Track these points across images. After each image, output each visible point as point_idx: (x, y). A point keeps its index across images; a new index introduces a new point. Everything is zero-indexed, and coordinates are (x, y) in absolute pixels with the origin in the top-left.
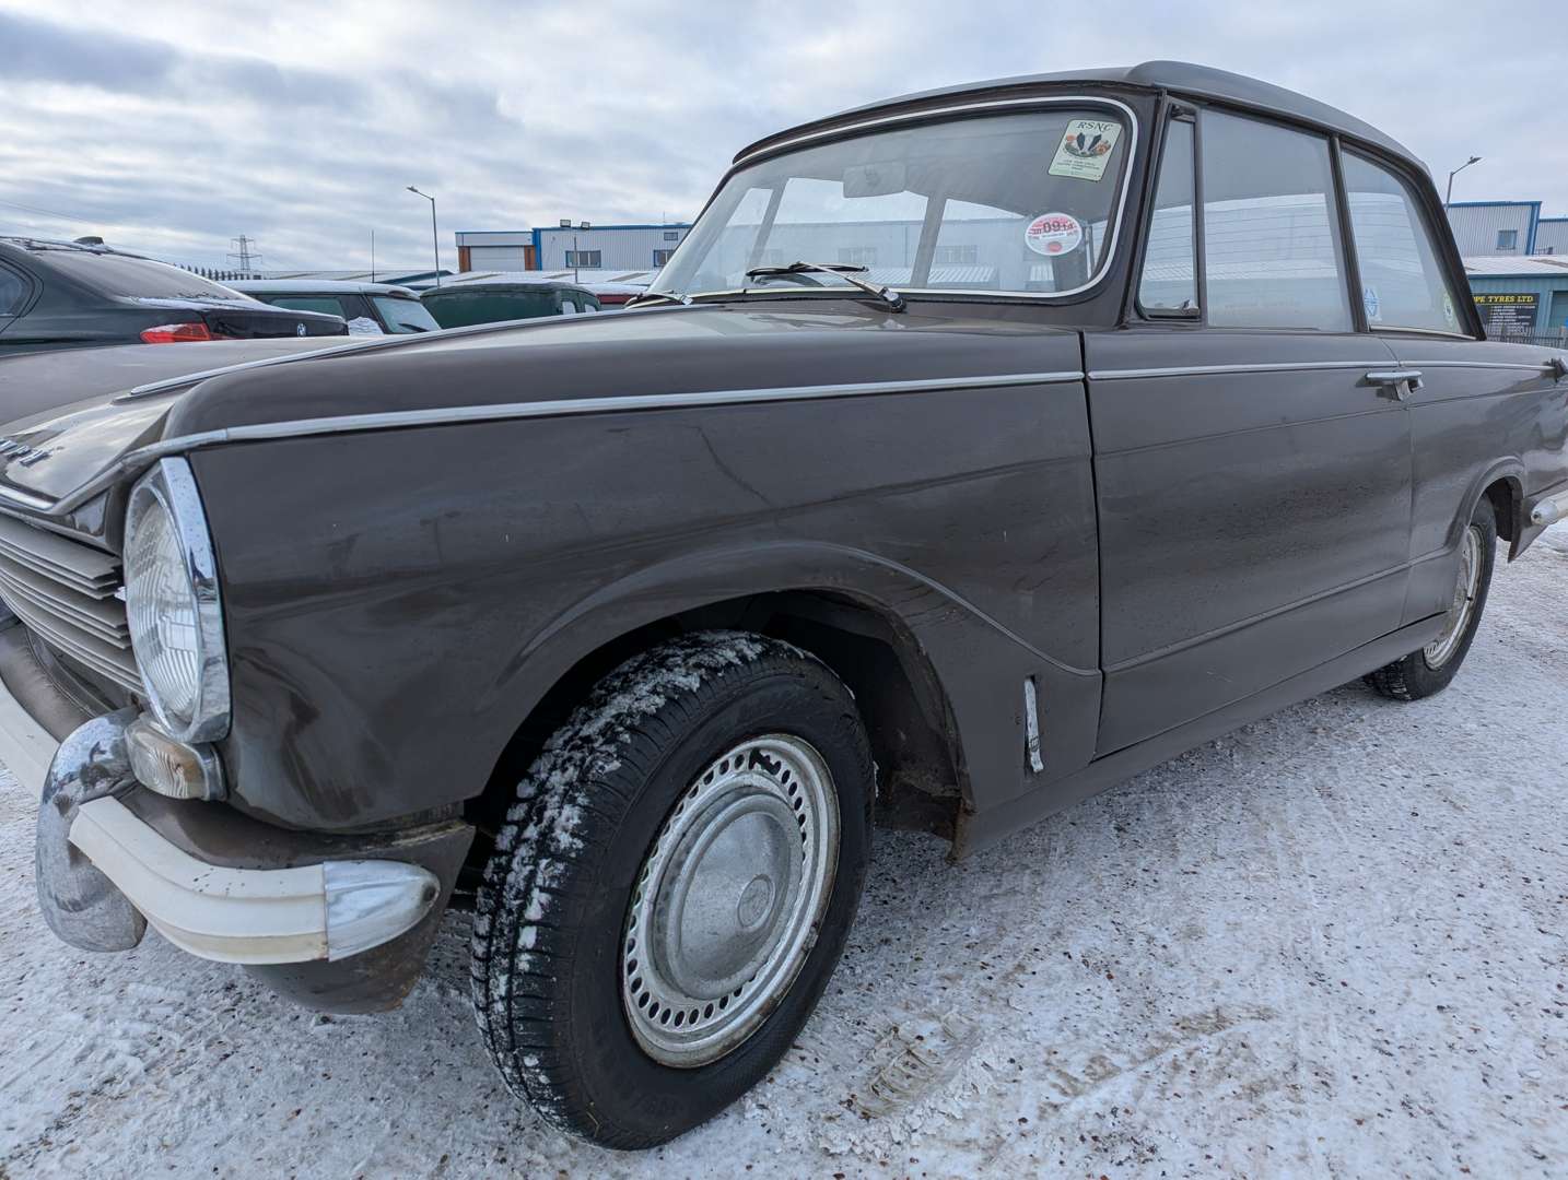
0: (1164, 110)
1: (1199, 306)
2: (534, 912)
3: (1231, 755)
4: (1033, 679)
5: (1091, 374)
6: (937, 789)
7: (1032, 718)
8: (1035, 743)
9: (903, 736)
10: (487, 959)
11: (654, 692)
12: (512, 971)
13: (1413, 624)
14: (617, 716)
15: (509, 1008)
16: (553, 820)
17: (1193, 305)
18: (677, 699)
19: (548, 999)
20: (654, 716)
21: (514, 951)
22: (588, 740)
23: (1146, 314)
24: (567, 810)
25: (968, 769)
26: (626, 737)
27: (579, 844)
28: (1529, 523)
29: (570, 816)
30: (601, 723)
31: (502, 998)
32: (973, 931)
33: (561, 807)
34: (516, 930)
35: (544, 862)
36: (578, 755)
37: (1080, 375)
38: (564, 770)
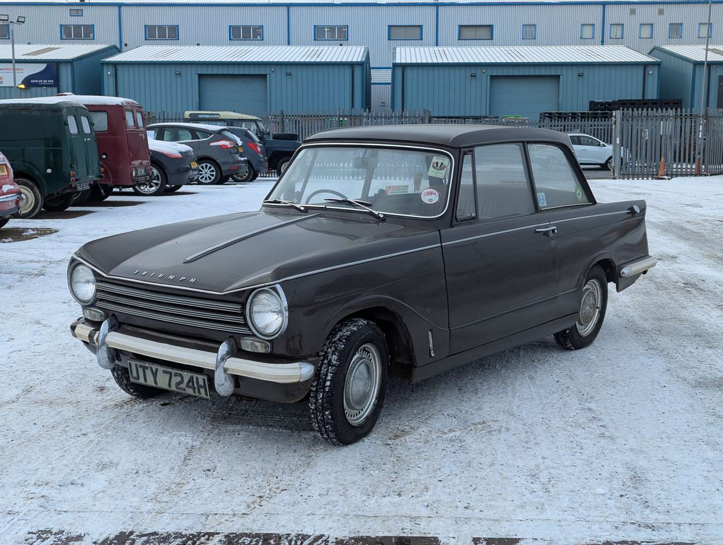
0: (462, 153)
1: (476, 214)
2: (329, 378)
3: (501, 369)
4: (431, 330)
5: (443, 244)
6: (406, 362)
7: (431, 341)
8: (432, 348)
9: (396, 348)
10: (317, 391)
11: (347, 331)
12: (324, 392)
13: (563, 317)
14: (340, 336)
15: (322, 401)
16: (331, 359)
17: (474, 214)
18: (353, 333)
19: (333, 397)
20: (349, 336)
21: (324, 387)
22: (335, 342)
23: (459, 220)
24: (334, 356)
25: (415, 354)
26: (344, 341)
27: (338, 363)
28: (621, 277)
29: (335, 357)
30: (337, 338)
31: (321, 399)
32: (415, 412)
33: (332, 356)
34: (324, 382)
35: (330, 367)
36: (334, 345)
37: (440, 245)
38: (331, 348)
